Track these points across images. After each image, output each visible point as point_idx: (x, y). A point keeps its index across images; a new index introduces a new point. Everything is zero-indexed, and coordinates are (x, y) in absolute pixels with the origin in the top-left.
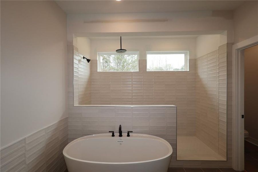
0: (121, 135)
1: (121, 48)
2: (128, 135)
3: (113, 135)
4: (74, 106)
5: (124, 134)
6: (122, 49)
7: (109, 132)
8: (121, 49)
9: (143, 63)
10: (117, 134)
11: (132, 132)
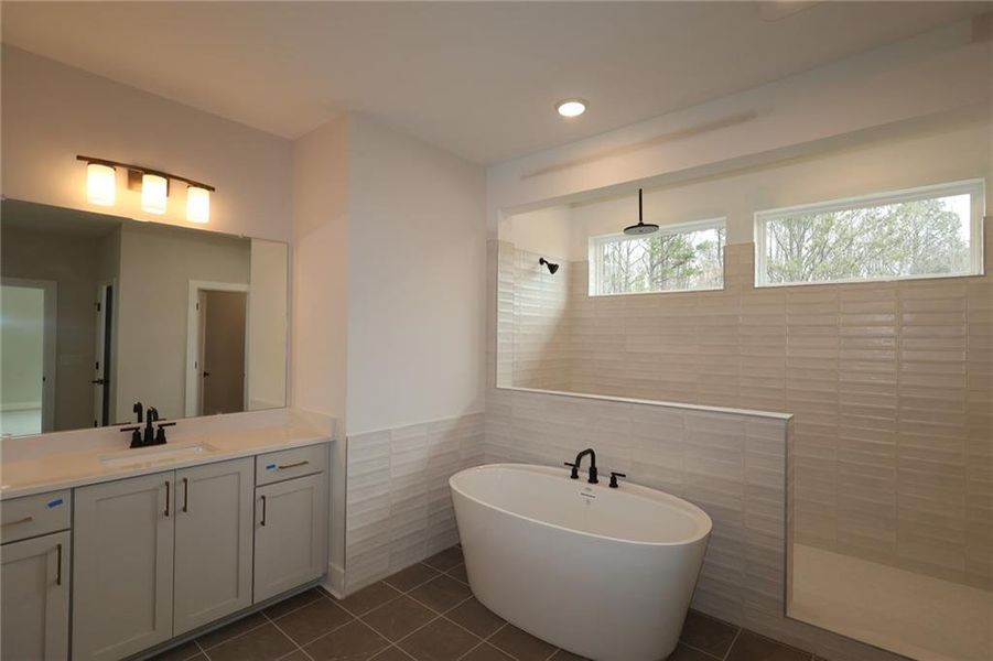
0: (593, 479)
1: (641, 219)
2: (613, 484)
3: (575, 476)
4: (498, 386)
5: (604, 480)
6: (645, 222)
7: (566, 464)
8: (641, 225)
9: (739, 258)
10: (584, 475)
11: (624, 476)
